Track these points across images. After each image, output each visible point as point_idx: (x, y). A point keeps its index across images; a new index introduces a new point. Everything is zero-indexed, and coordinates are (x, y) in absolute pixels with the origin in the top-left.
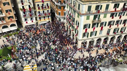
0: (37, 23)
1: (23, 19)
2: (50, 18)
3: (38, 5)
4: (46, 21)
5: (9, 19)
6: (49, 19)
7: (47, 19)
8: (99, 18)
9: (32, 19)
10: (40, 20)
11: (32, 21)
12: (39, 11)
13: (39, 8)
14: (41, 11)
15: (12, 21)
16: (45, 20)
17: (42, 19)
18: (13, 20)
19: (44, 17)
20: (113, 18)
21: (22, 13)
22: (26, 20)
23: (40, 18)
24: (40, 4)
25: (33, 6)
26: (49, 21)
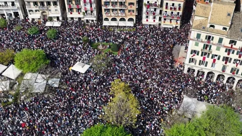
0: (160, 24)
1: (144, 16)
2: (179, 22)
3: (167, 4)
4: (172, 25)
5: (129, 12)
6: (177, 23)
7: (174, 22)
8: (210, 49)
9: (154, 18)
10: (164, 22)
11: (154, 21)
12: (166, 10)
13: (167, 8)
14: (169, 12)
15: (131, 15)
16: (171, 23)
17: (168, 22)
18: (133, 14)
19: (171, 20)
20: (229, 54)
21: (144, 9)
22: (147, 17)
23: (165, 19)
24: (170, 3)
25: (160, 4)
26: (177, 26)
